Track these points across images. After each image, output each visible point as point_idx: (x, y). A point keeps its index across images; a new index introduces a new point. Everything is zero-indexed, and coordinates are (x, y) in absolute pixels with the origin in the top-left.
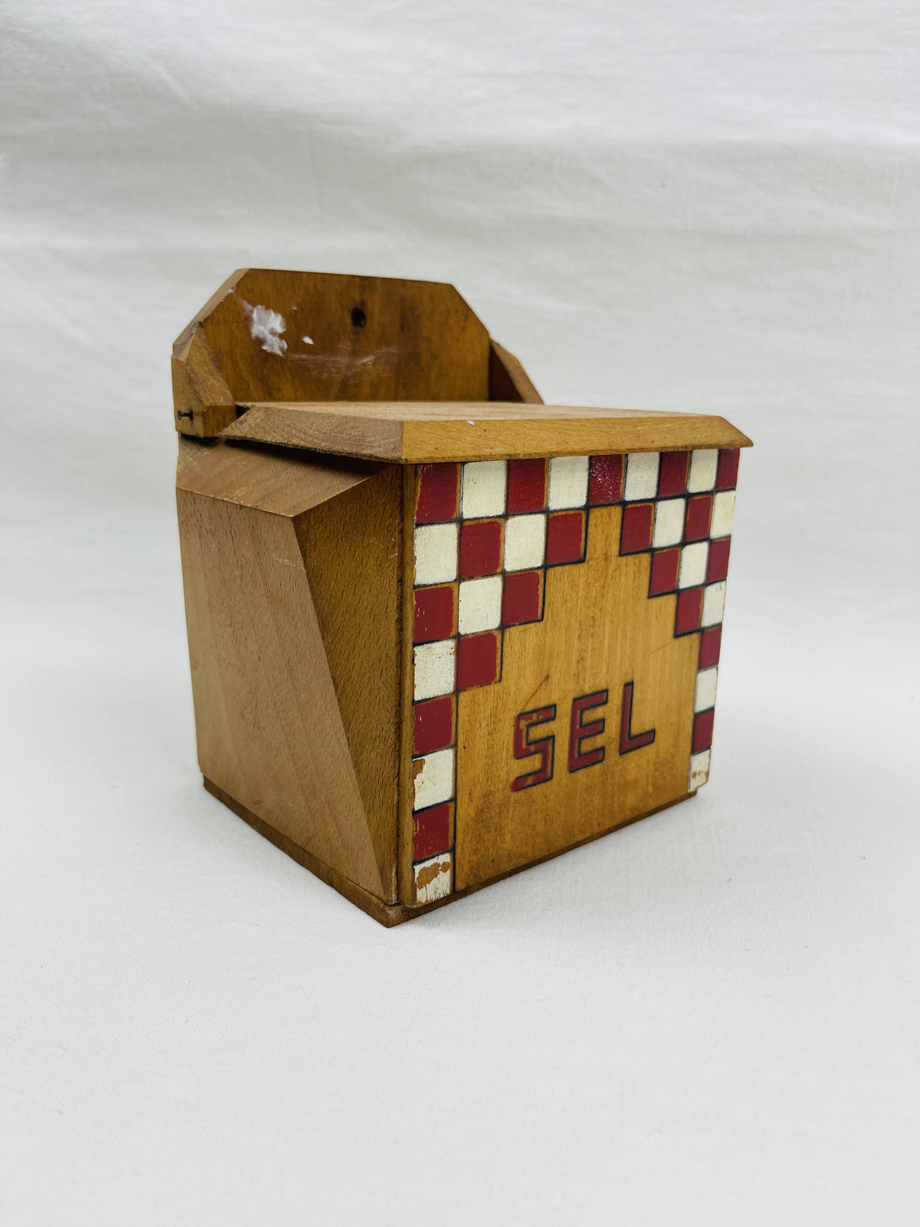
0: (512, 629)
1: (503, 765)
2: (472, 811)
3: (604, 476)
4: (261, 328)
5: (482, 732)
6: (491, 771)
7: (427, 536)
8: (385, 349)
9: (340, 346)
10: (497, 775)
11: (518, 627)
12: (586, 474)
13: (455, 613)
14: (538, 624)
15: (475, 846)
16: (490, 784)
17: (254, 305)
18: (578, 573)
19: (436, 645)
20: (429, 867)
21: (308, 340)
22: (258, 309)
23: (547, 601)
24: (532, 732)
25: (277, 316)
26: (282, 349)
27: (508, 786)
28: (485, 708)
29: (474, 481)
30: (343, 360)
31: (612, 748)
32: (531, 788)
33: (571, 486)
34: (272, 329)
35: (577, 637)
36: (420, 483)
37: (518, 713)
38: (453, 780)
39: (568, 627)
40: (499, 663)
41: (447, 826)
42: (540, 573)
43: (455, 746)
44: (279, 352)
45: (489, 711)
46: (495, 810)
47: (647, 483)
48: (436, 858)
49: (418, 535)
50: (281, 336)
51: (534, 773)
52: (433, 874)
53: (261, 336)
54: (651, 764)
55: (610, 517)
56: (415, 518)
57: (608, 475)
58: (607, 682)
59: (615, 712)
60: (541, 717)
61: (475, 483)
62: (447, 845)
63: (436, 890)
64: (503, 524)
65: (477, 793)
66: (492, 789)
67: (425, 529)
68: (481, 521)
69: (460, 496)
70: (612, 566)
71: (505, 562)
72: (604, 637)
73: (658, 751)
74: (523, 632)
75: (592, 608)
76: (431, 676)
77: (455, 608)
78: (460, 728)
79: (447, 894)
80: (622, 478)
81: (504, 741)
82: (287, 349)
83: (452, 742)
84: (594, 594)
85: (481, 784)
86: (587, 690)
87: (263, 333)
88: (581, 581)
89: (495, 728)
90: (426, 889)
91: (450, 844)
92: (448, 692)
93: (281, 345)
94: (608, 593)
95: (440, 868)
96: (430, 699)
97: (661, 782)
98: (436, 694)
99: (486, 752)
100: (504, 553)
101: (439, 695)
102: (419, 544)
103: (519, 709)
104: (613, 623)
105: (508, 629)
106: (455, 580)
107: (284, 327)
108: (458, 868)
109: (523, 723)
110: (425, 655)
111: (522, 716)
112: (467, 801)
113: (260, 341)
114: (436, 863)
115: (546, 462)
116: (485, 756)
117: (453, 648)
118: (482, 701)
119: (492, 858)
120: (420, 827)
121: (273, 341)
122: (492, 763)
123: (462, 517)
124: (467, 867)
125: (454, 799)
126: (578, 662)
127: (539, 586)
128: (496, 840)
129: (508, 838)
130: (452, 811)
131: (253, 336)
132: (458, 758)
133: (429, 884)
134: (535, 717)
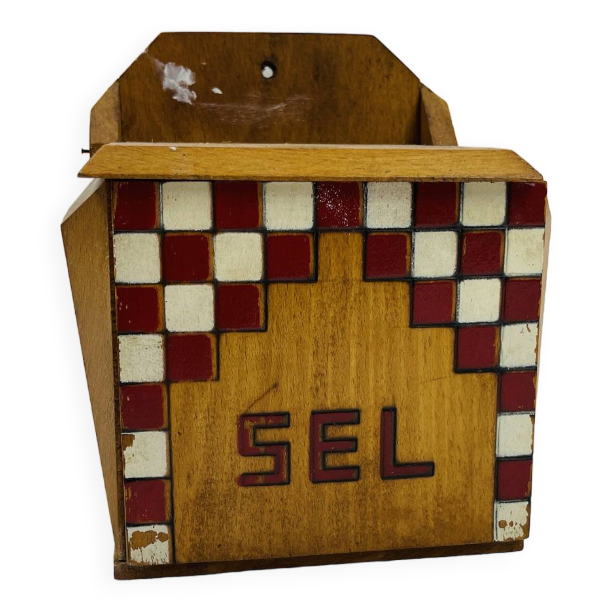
0: (228, 334)
1: (225, 458)
2: (192, 493)
3: (335, 203)
4: (172, 81)
5: (200, 422)
6: (212, 461)
7: (126, 242)
8: (298, 97)
9: (249, 95)
10: (220, 466)
11: (237, 333)
12: (311, 200)
13: (161, 311)
14: (261, 334)
15: (197, 526)
16: (211, 472)
17: (165, 62)
18: (308, 292)
19: (141, 336)
20: (144, 532)
21: (217, 91)
22: (168, 66)
23: (270, 314)
24: (260, 434)
25: (187, 71)
26: (192, 99)
27: (233, 479)
28: (201, 402)
29: (175, 198)
30: (253, 107)
31: (371, 470)
32: (262, 487)
33: (291, 210)
34: (182, 82)
35: (312, 353)
36: (116, 196)
37: (242, 413)
38: (167, 459)
39: (300, 341)
40: (215, 363)
41: (163, 501)
42: (260, 287)
43: (168, 430)
44: (189, 101)
45: (206, 405)
46: (219, 498)
47: (397, 213)
48: (152, 526)
49: (116, 240)
50: (191, 88)
51: (267, 473)
52: (150, 540)
53: (171, 88)
54: (430, 499)
55: (347, 243)
56: (113, 225)
57: (340, 202)
58: (357, 403)
59: (371, 434)
60: (270, 421)
61: (176, 200)
62: (165, 518)
63: (153, 555)
64: (210, 238)
65: (197, 477)
66: (214, 477)
67: (123, 236)
68: (185, 234)
69: (159, 210)
70: (354, 290)
71: (216, 272)
72: (349, 357)
73: (439, 487)
74: (242, 340)
75: (331, 327)
76: (138, 363)
77: (160, 306)
78: (173, 415)
79: (167, 563)
80: (361, 206)
81: (225, 436)
82: (197, 99)
83: (165, 425)
84: (331, 314)
85: (201, 470)
86: (329, 405)
87: (174, 85)
88: (313, 300)
89: (214, 423)
90: (141, 551)
91: (168, 518)
92: (158, 380)
93: (191, 95)
94: (351, 315)
95: (157, 537)
96: (137, 383)
97: (447, 520)
98: (144, 380)
99: (204, 441)
100: (214, 264)
101: (148, 381)
102: (118, 248)
103: (243, 409)
104: (361, 346)
105: (225, 334)
106: (159, 283)
107: (193, 80)
108: (178, 542)
109: (248, 424)
110: (130, 345)
111: (244, 417)
112: (185, 483)
113: (171, 92)
114: (152, 531)
115: (259, 186)
116: (204, 445)
117: (160, 342)
118: (197, 395)
119: (219, 542)
120: (132, 494)
121: (182, 92)
122: (213, 454)
123: (163, 228)
124: (189, 545)
125: (170, 477)
126: (316, 377)
127: (259, 299)
128: (223, 527)
129: (237, 528)
130: (167, 487)
131: (164, 88)
132: (172, 441)
133: (144, 547)
134: (263, 421)
